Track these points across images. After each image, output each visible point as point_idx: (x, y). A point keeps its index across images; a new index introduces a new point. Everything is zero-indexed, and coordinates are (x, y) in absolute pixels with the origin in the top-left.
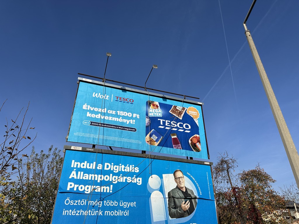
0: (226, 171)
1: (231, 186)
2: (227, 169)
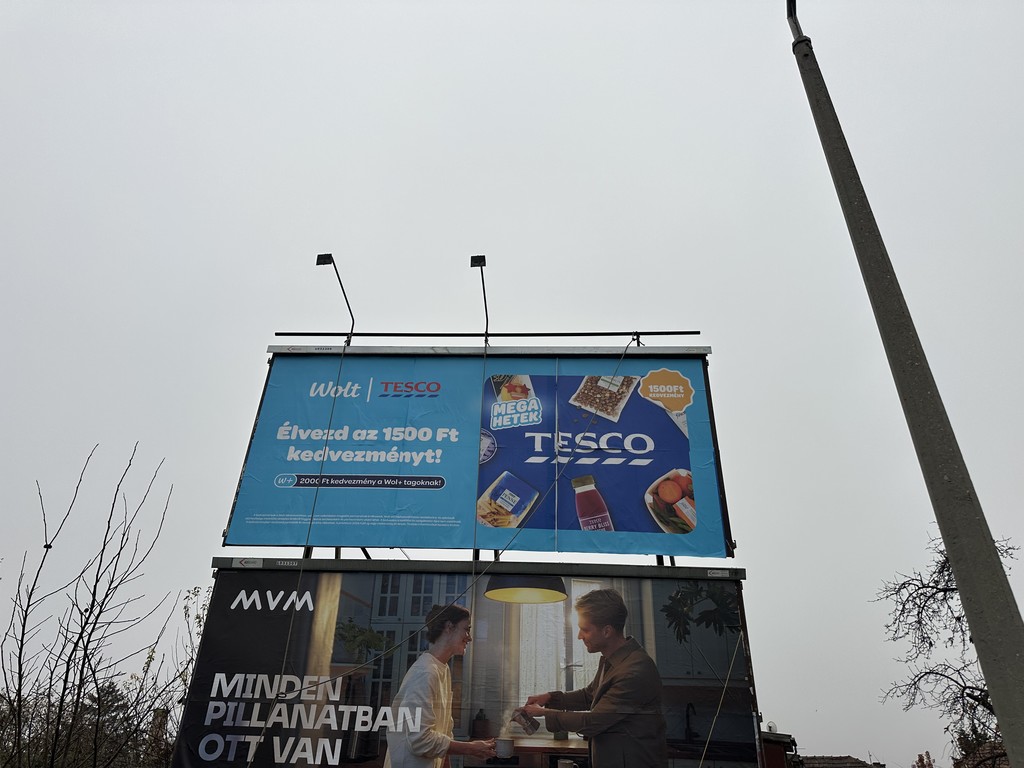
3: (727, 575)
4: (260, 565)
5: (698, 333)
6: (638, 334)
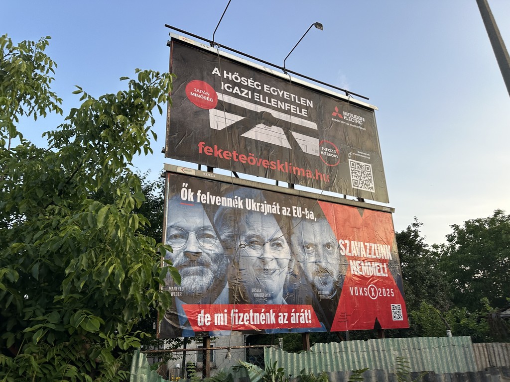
4: (193, 174)
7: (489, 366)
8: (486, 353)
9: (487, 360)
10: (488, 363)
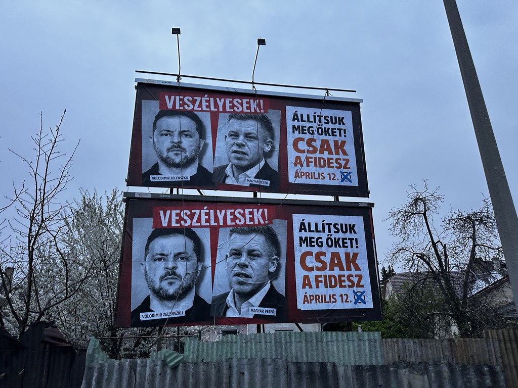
0: (422, 215)
1: (430, 240)
2: (423, 213)
3: (367, 205)
4: (150, 196)
5: (355, 91)
6: (327, 90)
7: (397, 360)
8: (396, 347)
9: (397, 355)
10: (397, 358)
